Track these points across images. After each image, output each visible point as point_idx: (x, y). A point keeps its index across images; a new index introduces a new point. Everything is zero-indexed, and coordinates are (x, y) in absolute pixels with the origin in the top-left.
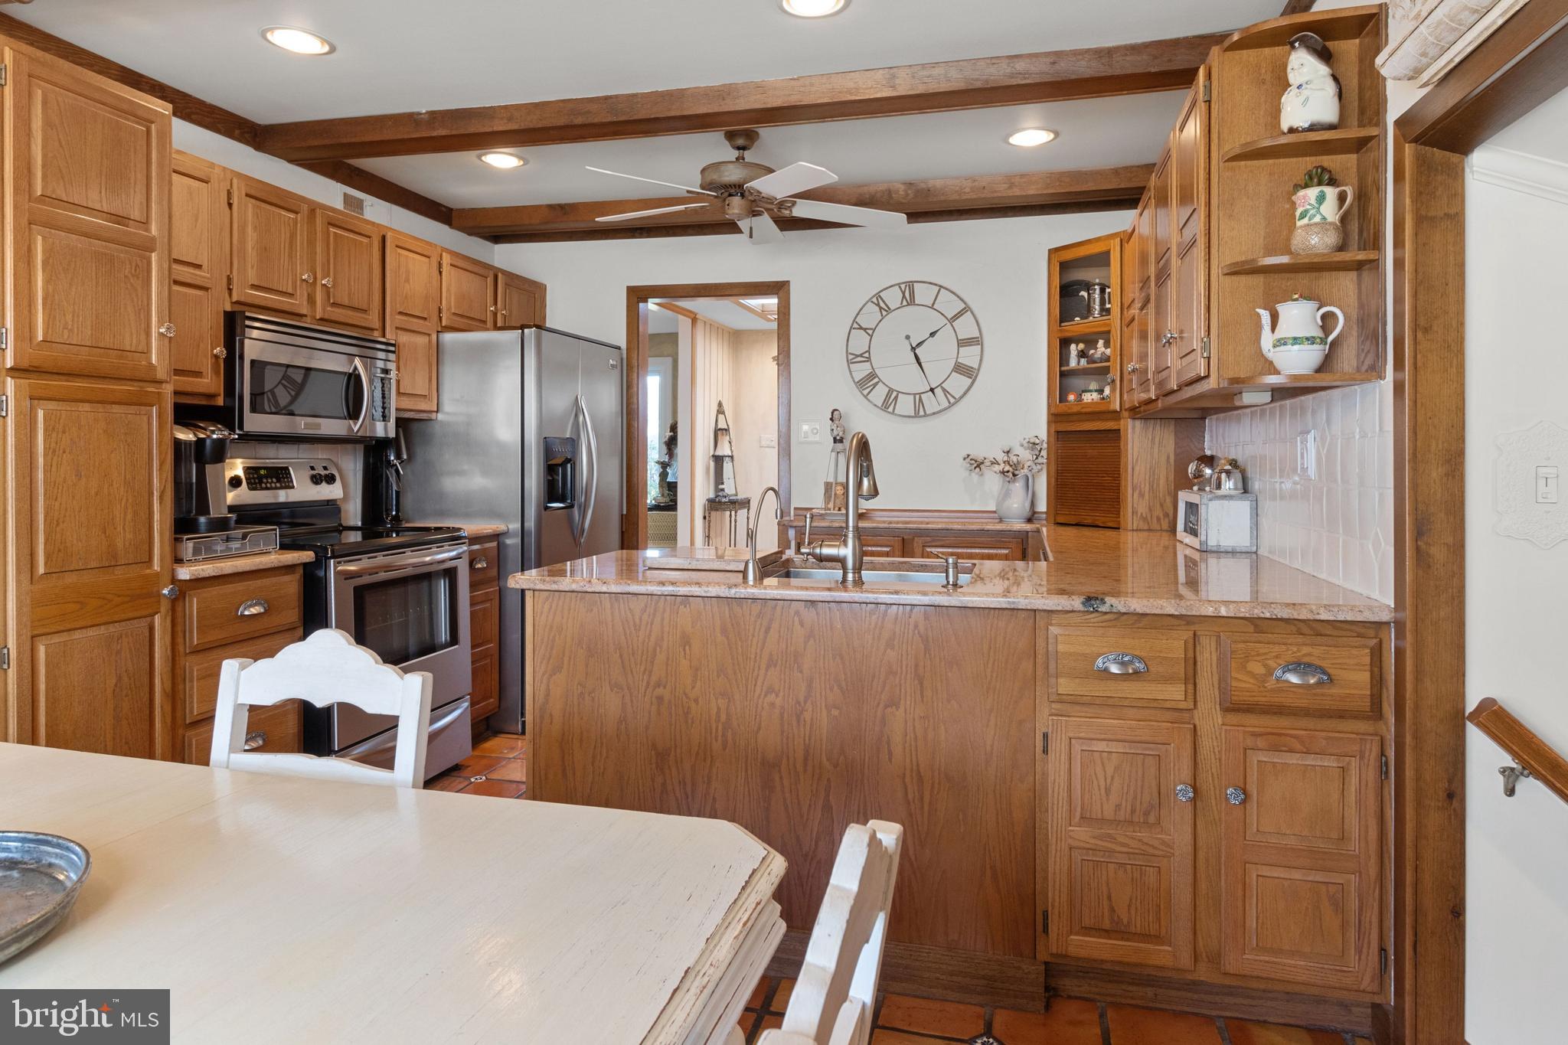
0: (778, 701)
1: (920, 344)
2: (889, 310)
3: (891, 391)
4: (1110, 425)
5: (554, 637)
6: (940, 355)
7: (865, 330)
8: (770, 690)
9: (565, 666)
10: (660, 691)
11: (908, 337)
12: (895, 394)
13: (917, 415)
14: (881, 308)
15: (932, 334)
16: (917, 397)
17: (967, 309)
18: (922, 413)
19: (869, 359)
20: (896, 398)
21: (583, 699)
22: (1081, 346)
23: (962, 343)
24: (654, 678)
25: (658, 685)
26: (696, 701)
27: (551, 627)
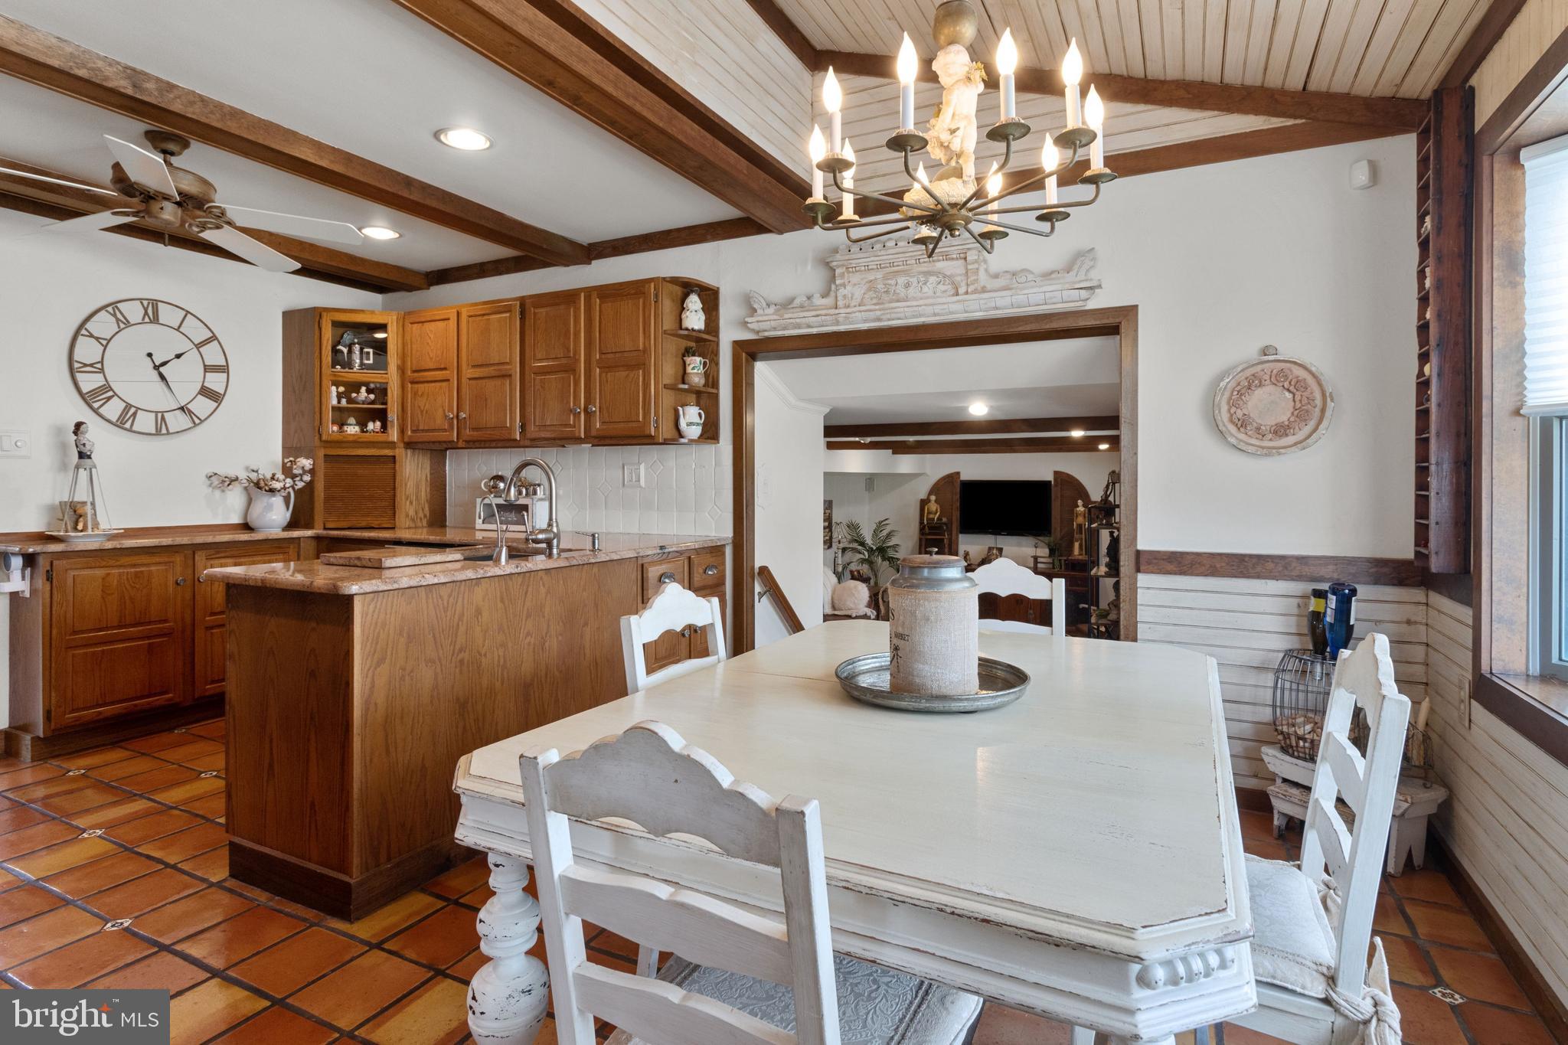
0: (532, 640)
1: (164, 364)
2: (128, 324)
3: (129, 406)
4: (388, 452)
5: (379, 633)
6: (186, 377)
7: (97, 339)
8: (528, 634)
9: (388, 657)
10: (461, 656)
11: (150, 355)
12: (133, 410)
13: (158, 433)
14: (118, 320)
15: (178, 356)
16: (160, 415)
17: (214, 338)
18: (164, 431)
19: (102, 371)
20: (134, 414)
21: (404, 680)
22: (341, 389)
23: (208, 369)
24: (457, 647)
25: (461, 650)
26: (485, 655)
27: (376, 624)
